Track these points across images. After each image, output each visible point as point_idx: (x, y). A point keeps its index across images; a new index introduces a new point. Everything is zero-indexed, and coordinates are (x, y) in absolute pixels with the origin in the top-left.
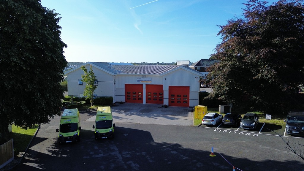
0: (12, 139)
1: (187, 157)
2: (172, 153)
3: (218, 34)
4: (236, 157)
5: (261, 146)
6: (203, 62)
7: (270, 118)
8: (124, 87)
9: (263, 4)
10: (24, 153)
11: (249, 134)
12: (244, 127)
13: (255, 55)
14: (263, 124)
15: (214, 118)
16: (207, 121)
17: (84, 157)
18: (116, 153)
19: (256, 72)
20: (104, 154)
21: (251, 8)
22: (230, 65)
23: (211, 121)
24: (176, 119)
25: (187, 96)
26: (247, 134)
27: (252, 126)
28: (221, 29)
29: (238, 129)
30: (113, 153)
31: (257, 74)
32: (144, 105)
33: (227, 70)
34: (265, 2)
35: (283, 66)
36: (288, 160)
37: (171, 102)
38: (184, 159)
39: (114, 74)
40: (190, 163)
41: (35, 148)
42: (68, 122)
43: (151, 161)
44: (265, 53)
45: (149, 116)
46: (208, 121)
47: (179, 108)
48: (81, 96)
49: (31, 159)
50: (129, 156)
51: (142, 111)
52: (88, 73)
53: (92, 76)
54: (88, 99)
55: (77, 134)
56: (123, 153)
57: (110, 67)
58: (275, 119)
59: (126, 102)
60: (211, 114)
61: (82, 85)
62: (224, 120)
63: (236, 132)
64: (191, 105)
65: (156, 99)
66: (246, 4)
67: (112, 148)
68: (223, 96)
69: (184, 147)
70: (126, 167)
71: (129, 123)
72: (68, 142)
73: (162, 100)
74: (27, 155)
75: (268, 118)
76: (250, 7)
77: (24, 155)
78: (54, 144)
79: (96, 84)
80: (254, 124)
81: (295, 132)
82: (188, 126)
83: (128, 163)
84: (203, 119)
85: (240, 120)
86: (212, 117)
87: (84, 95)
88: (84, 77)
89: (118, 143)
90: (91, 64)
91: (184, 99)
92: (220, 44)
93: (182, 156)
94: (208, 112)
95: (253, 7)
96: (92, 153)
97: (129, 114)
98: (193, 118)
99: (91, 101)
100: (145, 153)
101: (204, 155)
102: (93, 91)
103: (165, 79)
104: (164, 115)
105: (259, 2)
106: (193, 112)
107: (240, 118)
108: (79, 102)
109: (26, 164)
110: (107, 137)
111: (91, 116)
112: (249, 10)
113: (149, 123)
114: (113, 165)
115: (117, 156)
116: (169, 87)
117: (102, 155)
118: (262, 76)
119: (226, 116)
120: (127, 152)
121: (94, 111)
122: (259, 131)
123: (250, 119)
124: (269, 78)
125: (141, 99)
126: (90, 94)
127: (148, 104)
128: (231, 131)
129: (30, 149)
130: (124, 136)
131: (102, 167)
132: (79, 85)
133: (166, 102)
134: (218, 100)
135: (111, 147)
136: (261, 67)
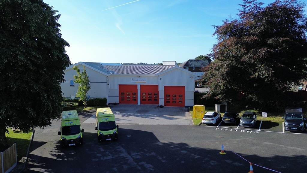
0: (16, 143)
1: (198, 156)
2: (182, 153)
3: (214, 34)
4: (246, 154)
5: (265, 143)
6: (191, 62)
7: (266, 116)
8: (118, 88)
9: (258, 6)
10: (26, 158)
11: (250, 131)
12: (244, 125)
13: (253, 54)
14: (261, 121)
15: (214, 117)
16: (207, 120)
17: (92, 160)
18: (124, 154)
19: (253, 71)
20: (112, 157)
21: (247, 9)
22: (227, 65)
23: (211, 120)
24: (174, 119)
25: (182, 96)
26: (248, 131)
27: (252, 124)
28: (215, 29)
29: (238, 127)
30: (122, 155)
31: (253, 74)
32: (139, 105)
33: (225, 69)
34: (261, 4)
35: (280, 65)
36: (296, 155)
37: (167, 102)
38: (196, 157)
39: (107, 75)
40: (204, 161)
41: (36, 152)
42: (69, 125)
43: (164, 161)
44: (264, 53)
45: (147, 117)
46: (209, 120)
47: (175, 108)
48: (73, 98)
49: (36, 164)
50: (139, 157)
51: (139, 112)
52: (81, 73)
53: (85, 77)
54: (81, 100)
55: (80, 137)
56: (132, 154)
57: (103, 67)
58: (270, 117)
59: (120, 103)
60: (210, 113)
61: (74, 86)
62: (223, 119)
63: (237, 130)
64: (186, 105)
65: (151, 99)
66: (242, 5)
67: (119, 150)
68: (220, 95)
69: (192, 146)
70: (140, 168)
71: (128, 124)
72: (71, 145)
73: (156, 100)
74: (29, 160)
75: (264, 116)
76: (247, 7)
77: (27, 160)
78: (56, 147)
79: (89, 85)
80: (253, 122)
81: (293, 128)
82: (189, 126)
83: (140, 164)
84: (203, 118)
85: (240, 119)
86: (212, 116)
87: (77, 96)
88: (76, 77)
89: (123, 145)
90: (84, 65)
91: (180, 99)
92: (216, 44)
93: (193, 154)
94: (207, 111)
95: (249, 8)
96: (99, 155)
97: (126, 116)
98: (191, 117)
99: (84, 103)
100: (155, 153)
101: (214, 153)
102: (86, 92)
103: (161, 79)
104: (162, 115)
105: (255, 3)
106: (189, 112)
107: (238, 117)
108: (71, 104)
109: (31, 169)
110: (111, 139)
111: (87, 118)
112: (244, 11)
113: (149, 124)
114: (125, 167)
115: (127, 158)
116: (165, 87)
117: (110, 157)
118: (259, 74)
119: (225, 115)
120: (136, 153)
121: (88, 113)
122: (259, 129)
123: (249, 117)
124: (265, 77)
125: (135, 100)
126: (83, 95)
127: (142, 104)
128: (232, 129)
129: (31, 153)
130: (128, 137)
131: (115, 169)
132: (70, 86)
133: (161, 102)
134: (215, 99)
135: (117, 149)
136: (258, 67)
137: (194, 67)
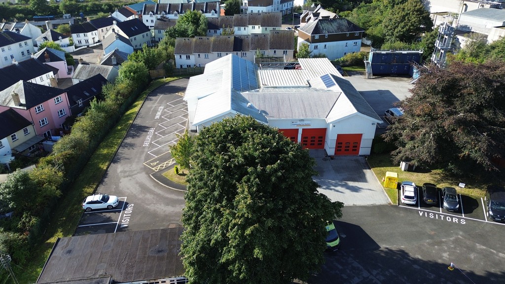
1: (432, 274)
5: (478, 245)
6: (323, 25)
7: (464, 187)
18: (367, 274)
23: (412, 200)
24: (359, 189)
25: (357, 143)
26: (454, 219)
37: (338, 151)
38: (432, 277)
45: (328, 187)
47: (348, 158)
50: (382, 277)
56: (373, 274)
57: (251, 107)
63: (442, 217)
65: (314, 144)
67: (354, 265)
73: (321, 144)
81: (497, 219)
93: (428, 273)
96: (344, 276)
98: (380, 183)
103: (334, 126)
106: (370, 169)
110: (337, 250)
115: (372, 279)
116: (338, 135)
117: (357, 279)
120: (376, 271)
122: (462, 213)
128: (436, 213)
133: (331, 152)
135: (352, 263)
137: (327, 34)
